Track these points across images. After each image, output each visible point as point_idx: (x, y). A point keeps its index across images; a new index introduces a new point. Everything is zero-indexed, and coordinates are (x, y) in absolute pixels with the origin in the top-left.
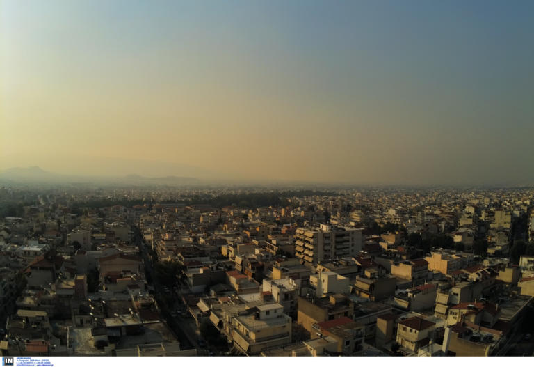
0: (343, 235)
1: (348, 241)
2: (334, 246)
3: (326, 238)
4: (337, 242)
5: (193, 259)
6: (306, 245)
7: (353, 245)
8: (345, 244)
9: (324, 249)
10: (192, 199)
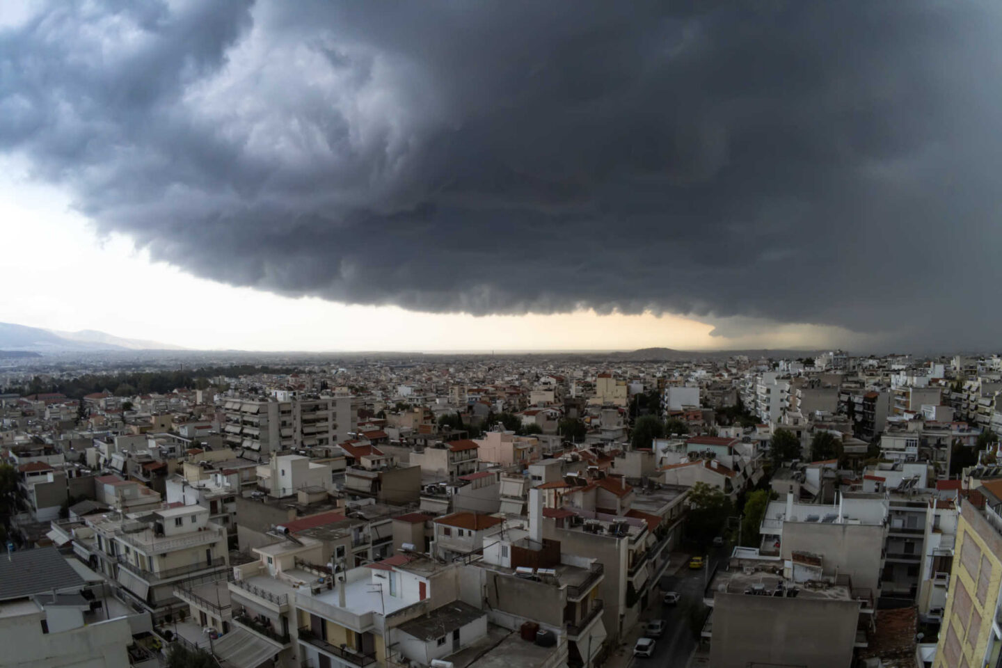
0: (316, 408)
1: (326, 420)
2: (299, 430)
3: (283, 412)
4: (305, 422)
5: (35, 459)
6: (246, 431)
7: (335, 427)
8: (318, 424)
9: (281, 436)
10: (30, 385)
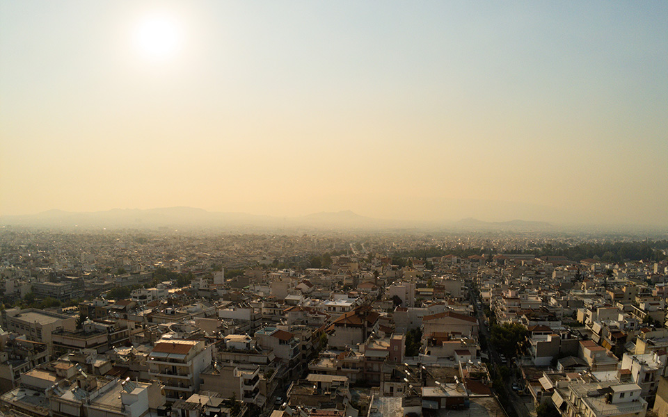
5: (541, 323)
10: (543, 249)
